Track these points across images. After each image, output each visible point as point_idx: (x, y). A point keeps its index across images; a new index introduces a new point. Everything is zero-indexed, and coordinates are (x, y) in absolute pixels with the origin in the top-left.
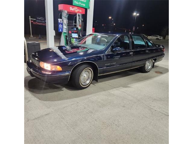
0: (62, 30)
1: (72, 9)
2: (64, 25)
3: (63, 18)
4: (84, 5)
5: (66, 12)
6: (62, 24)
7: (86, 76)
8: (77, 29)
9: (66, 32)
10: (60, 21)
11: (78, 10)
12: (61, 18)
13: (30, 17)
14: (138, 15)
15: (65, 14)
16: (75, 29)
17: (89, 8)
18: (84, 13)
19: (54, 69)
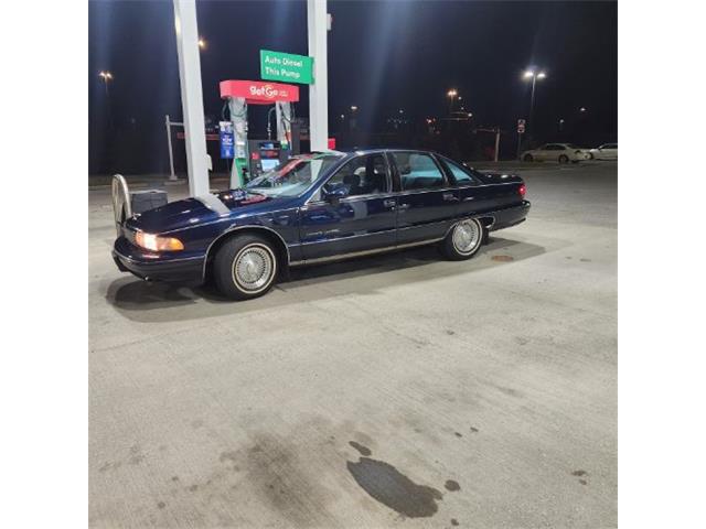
0: (232, 152)
1: (256, 91)
2: (237, 137)
3: (232, 117)
4: (297, 76)
5: (242, 100)
6: (231, 136)
7: (251, 265)
8: (277, 145)
9: (243, 156)
10: (226, 127)
11: (275, 93)
12: (228, 119)
13: (168, 117)
14: (542, 75)
15: (238, 108)
16: (271, 146)
17: (313, 82)
18: (297, 99)
19: (163, 248)
